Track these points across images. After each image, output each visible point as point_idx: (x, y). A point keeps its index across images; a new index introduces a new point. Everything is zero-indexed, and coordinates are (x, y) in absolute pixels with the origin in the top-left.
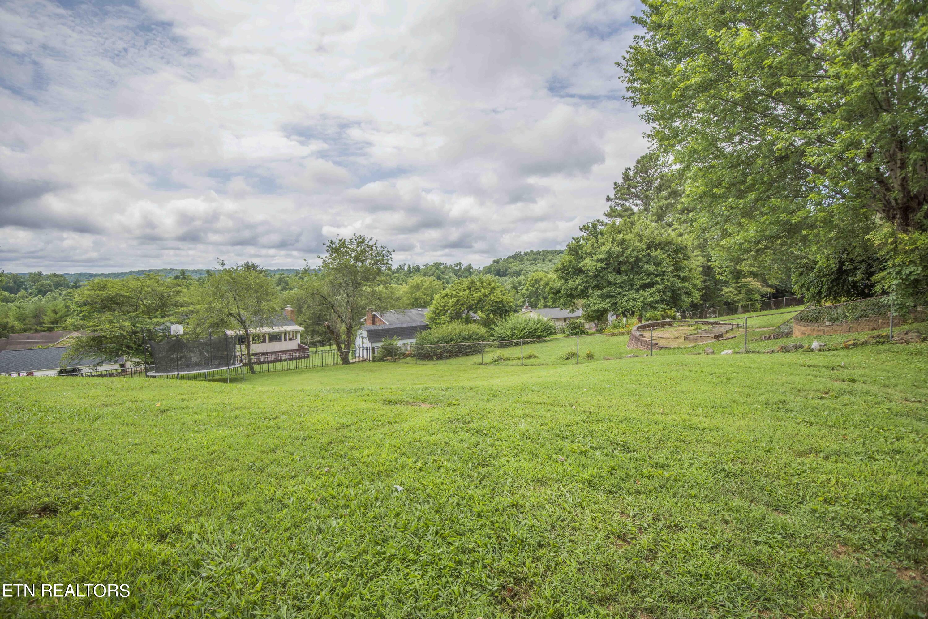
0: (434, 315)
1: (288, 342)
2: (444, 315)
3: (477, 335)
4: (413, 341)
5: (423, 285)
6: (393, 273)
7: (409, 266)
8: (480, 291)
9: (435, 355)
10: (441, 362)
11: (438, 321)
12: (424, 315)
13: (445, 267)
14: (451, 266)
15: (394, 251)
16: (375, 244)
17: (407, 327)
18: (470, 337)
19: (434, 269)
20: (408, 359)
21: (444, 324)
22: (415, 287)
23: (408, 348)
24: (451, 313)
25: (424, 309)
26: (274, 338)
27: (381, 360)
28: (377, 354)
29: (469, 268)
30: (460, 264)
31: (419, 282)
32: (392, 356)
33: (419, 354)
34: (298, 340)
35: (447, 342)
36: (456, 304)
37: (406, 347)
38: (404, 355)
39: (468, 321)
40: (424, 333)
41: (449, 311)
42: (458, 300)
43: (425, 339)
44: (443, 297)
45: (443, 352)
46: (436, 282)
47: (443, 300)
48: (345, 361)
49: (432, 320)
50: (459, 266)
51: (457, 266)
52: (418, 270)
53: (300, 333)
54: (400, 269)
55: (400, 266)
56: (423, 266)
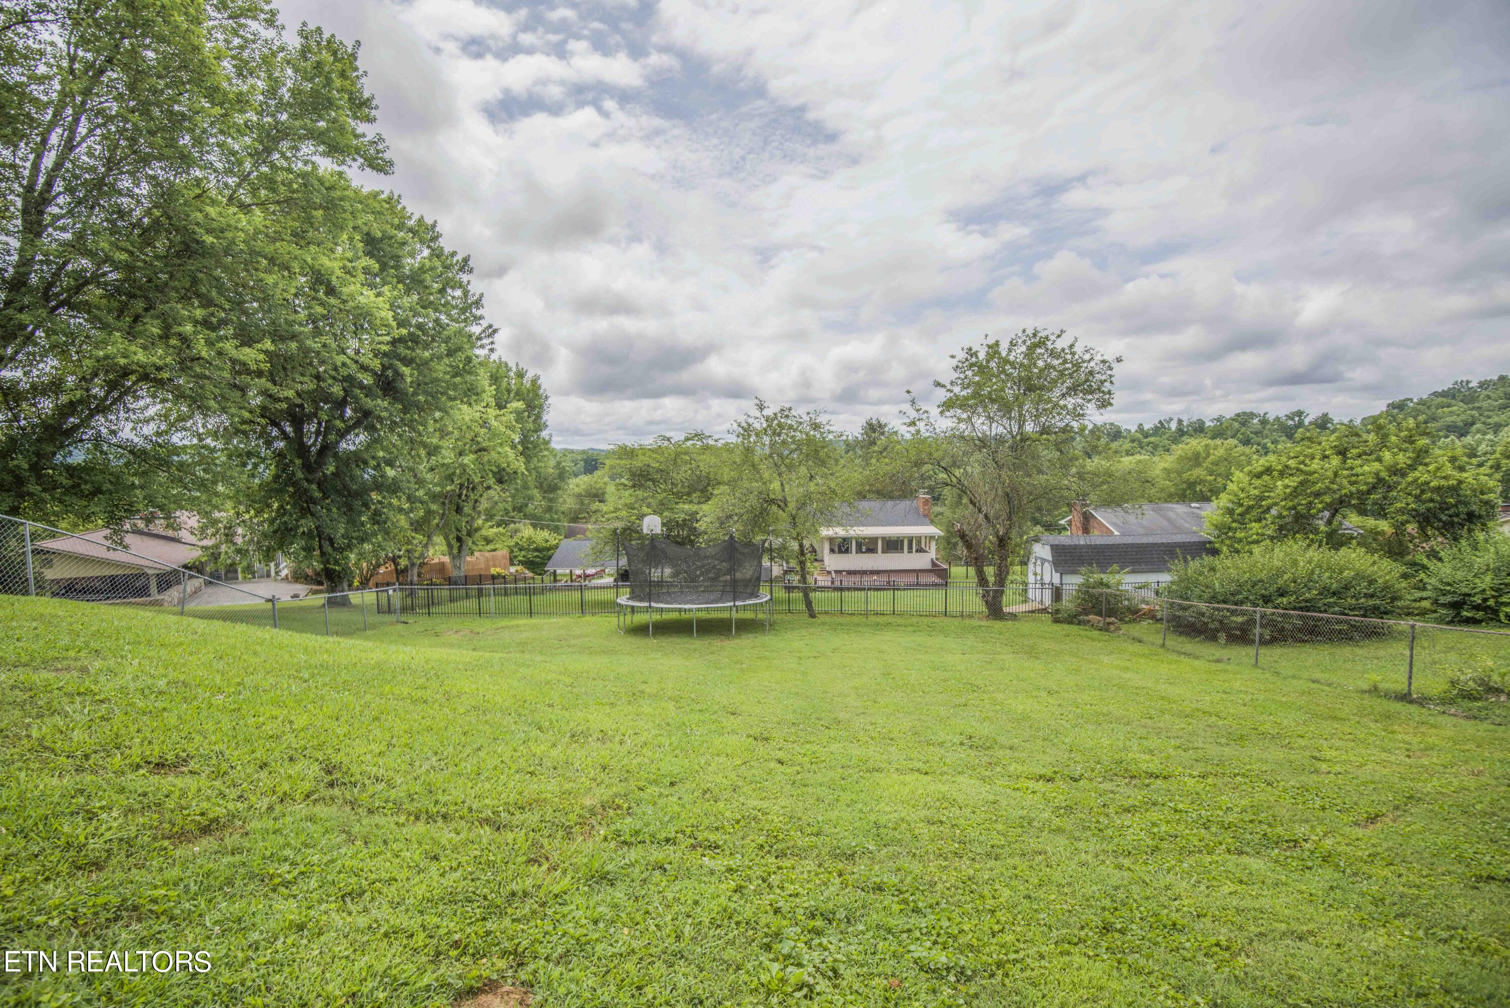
0: (1227, 519)
1: (915, 555)
2: (1259, 520)
4: (1165, 578)
5: (1208, 455)
6: (1146, 437)
7: (1180, 421)
8: (1379, 460)
9: (1224, 626)
10: (1244, 653)
11: (1239, 535)
12: (1199, 517)
13: (1264, 422)
14: (1278, 418)
15: (1119, 360)
16: (1072, 346)
17: (1154, 545)
18: (1346, 588)
19: (1236, 425)
20: (1142, 628)
21: (1257, 542)
22: (1190, 460)
23: (1150, 595)
24: (1280, 516)
25: (1205, 505)
26: (893, 545)
27: (1072, 619)
28: (1065, 603)
29: (1323, 423)
30: (1300, 413)
31: (1200, 448)
32: (1099, 614)
33: (1175, 618)
34: (932, 554)
35: (1267, 600)
36: (1296, 493)
37: (1143, 593)
38: (1134, 614)
39: (1336, 541)
40: (1194, 565)
41: (1274, 512)
42: (1302, 483)
43: (1196, 583)
44: (1258, 476)
45: (1251, 622)
46: (1241, 448)
47: (1257, 482)
48: (995, 610)
49: (1223, 529)
50: (1297, 419)
51: (1293, 419)
52: (1199, 429)
53: (938, 540)
54: (1160, 429)
55: (1160, 422)
56: (1212, 421)
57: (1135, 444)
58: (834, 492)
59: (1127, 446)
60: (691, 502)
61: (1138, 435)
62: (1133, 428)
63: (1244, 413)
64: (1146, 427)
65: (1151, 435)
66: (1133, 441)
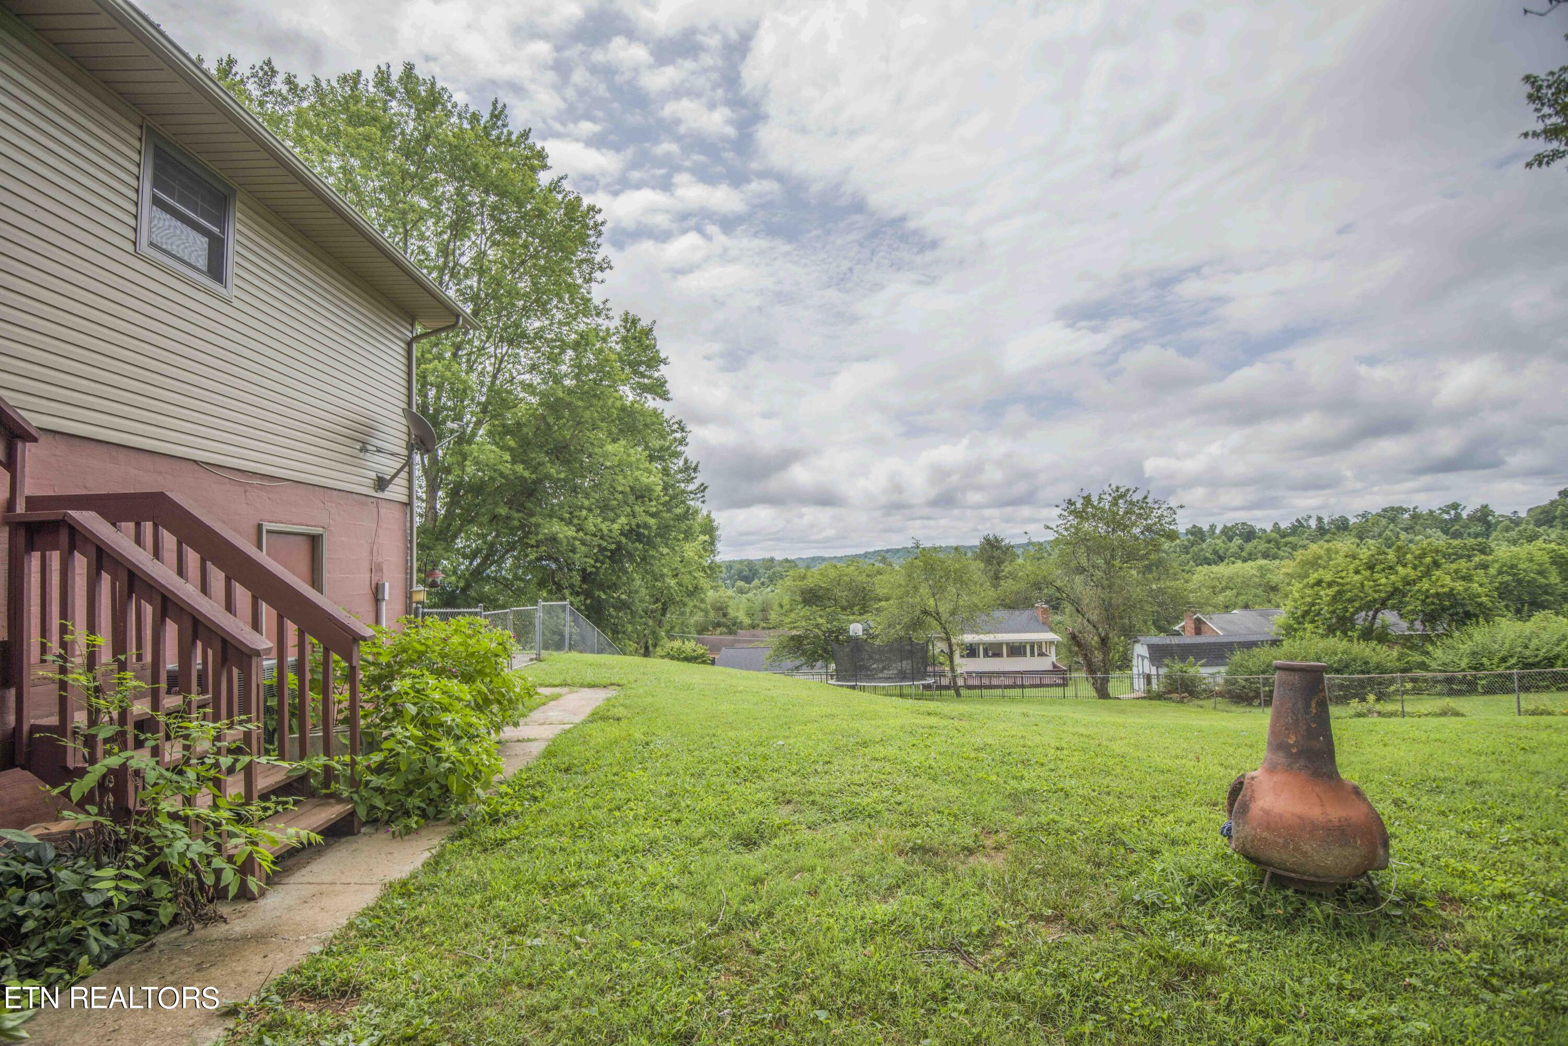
1: (1037, 658)
2: (1312, 622)
3: (1366, 663)
4: (1223, 669)
6: (1284, 536)
7: (1320, 519)
13: (1415, 517)
14: (1431, 512)
19: (1384, 522)
23: (1217, 681)
24: (1327, 619)
26: (1016, 650)
27: (1159, 697)
28: (1155, 686)
29: (1484, 515)
30: (1455, 506)
32: (1181, 693)
33: (1229, 692)
34: (1053, 658)
36: (1335, 599)
38: (1209, 694)
41: (1323, 615)
42: (1340, 592)
43: (1240, 666)
48: (1102, 693)
49: (1287, 630)
50: (1453, 512)
51: (1448, 513)
52: (1342, 526)
53: (1058, 645)
54: (1298, 528)
55: (1298, 520)
56: (1357, 516)
57: (1271, 545)
58: (976, 606)
59: (1263, 546)
60: (853, 614)
61: (1274, 535)
62: (1269, 528)
63: (1392, 509)
64: (1283, 525)
65: (1289, 535)
66: (1269, 541)
